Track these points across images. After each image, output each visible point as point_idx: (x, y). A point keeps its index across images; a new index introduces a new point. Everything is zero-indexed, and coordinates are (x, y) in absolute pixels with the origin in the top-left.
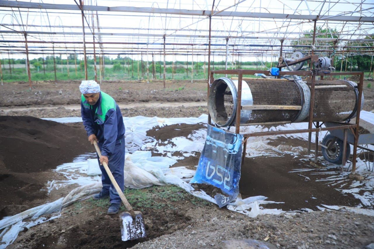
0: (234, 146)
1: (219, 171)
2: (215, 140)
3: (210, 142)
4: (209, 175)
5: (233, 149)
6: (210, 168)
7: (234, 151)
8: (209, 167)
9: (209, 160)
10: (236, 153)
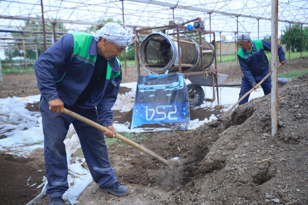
0: (180, 83)
1: (160, 110)
2: (151, 86)
3: (145, 89)
4: (149, 117)
5: (179, 85)
6: (149, 112)
7: (181, 87)
8: (148, 110)
9: (146, 105)
10: (182, 88)
